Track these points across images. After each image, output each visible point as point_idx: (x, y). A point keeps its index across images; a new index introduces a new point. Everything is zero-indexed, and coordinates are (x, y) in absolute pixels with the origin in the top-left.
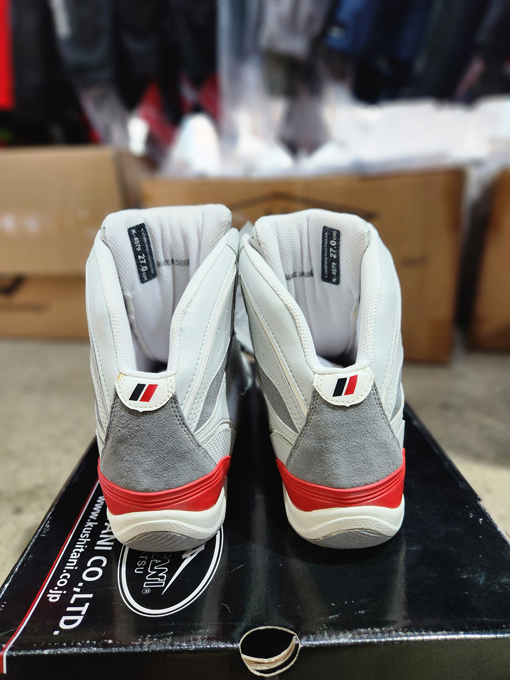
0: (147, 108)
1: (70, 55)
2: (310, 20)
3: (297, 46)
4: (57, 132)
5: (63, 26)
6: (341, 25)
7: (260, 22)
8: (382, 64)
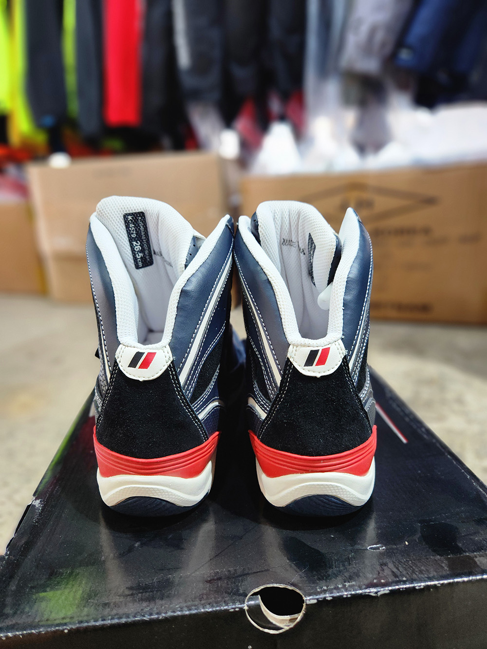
0: (244, 120)
2: (383, 45)
3: (371, 65)
4: (166, 141)
5: (184, 58)
6: (409, 47)
8: (442, 77)
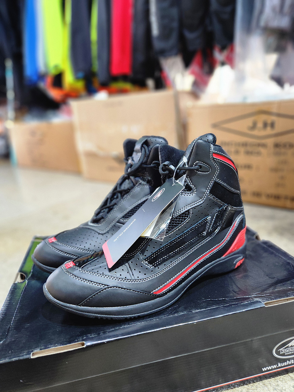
0: (195, 67)
1: (158, 45)
3: (284, 23)
5: (155, 31)
7: (261, 12)
